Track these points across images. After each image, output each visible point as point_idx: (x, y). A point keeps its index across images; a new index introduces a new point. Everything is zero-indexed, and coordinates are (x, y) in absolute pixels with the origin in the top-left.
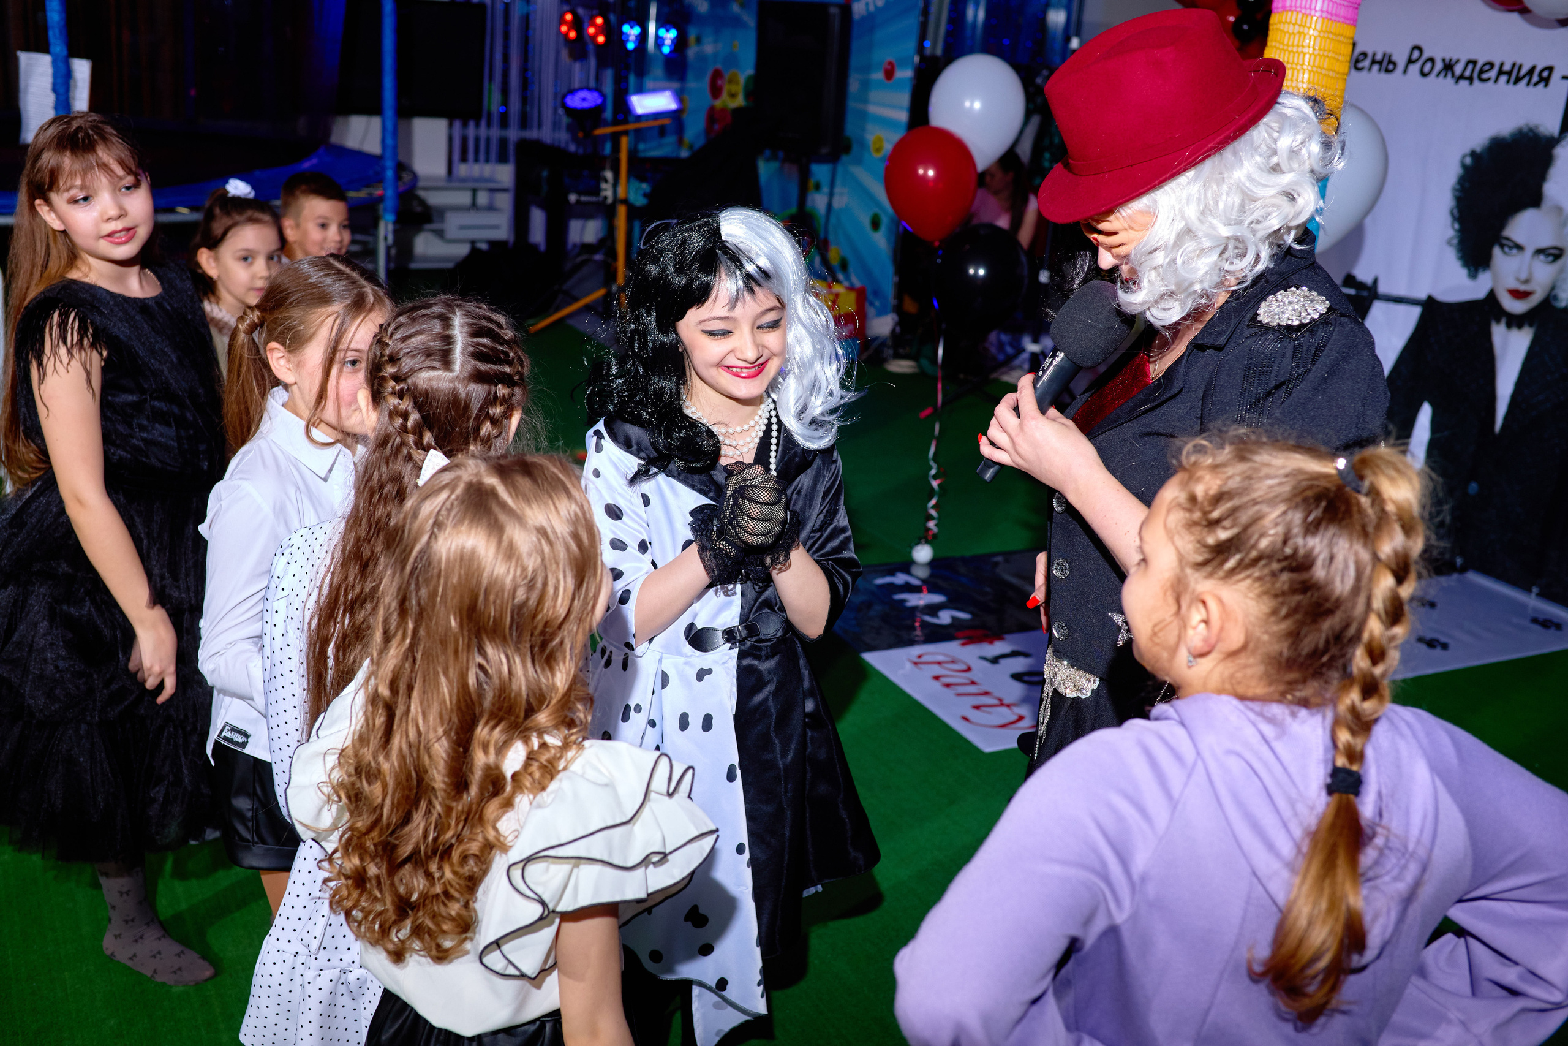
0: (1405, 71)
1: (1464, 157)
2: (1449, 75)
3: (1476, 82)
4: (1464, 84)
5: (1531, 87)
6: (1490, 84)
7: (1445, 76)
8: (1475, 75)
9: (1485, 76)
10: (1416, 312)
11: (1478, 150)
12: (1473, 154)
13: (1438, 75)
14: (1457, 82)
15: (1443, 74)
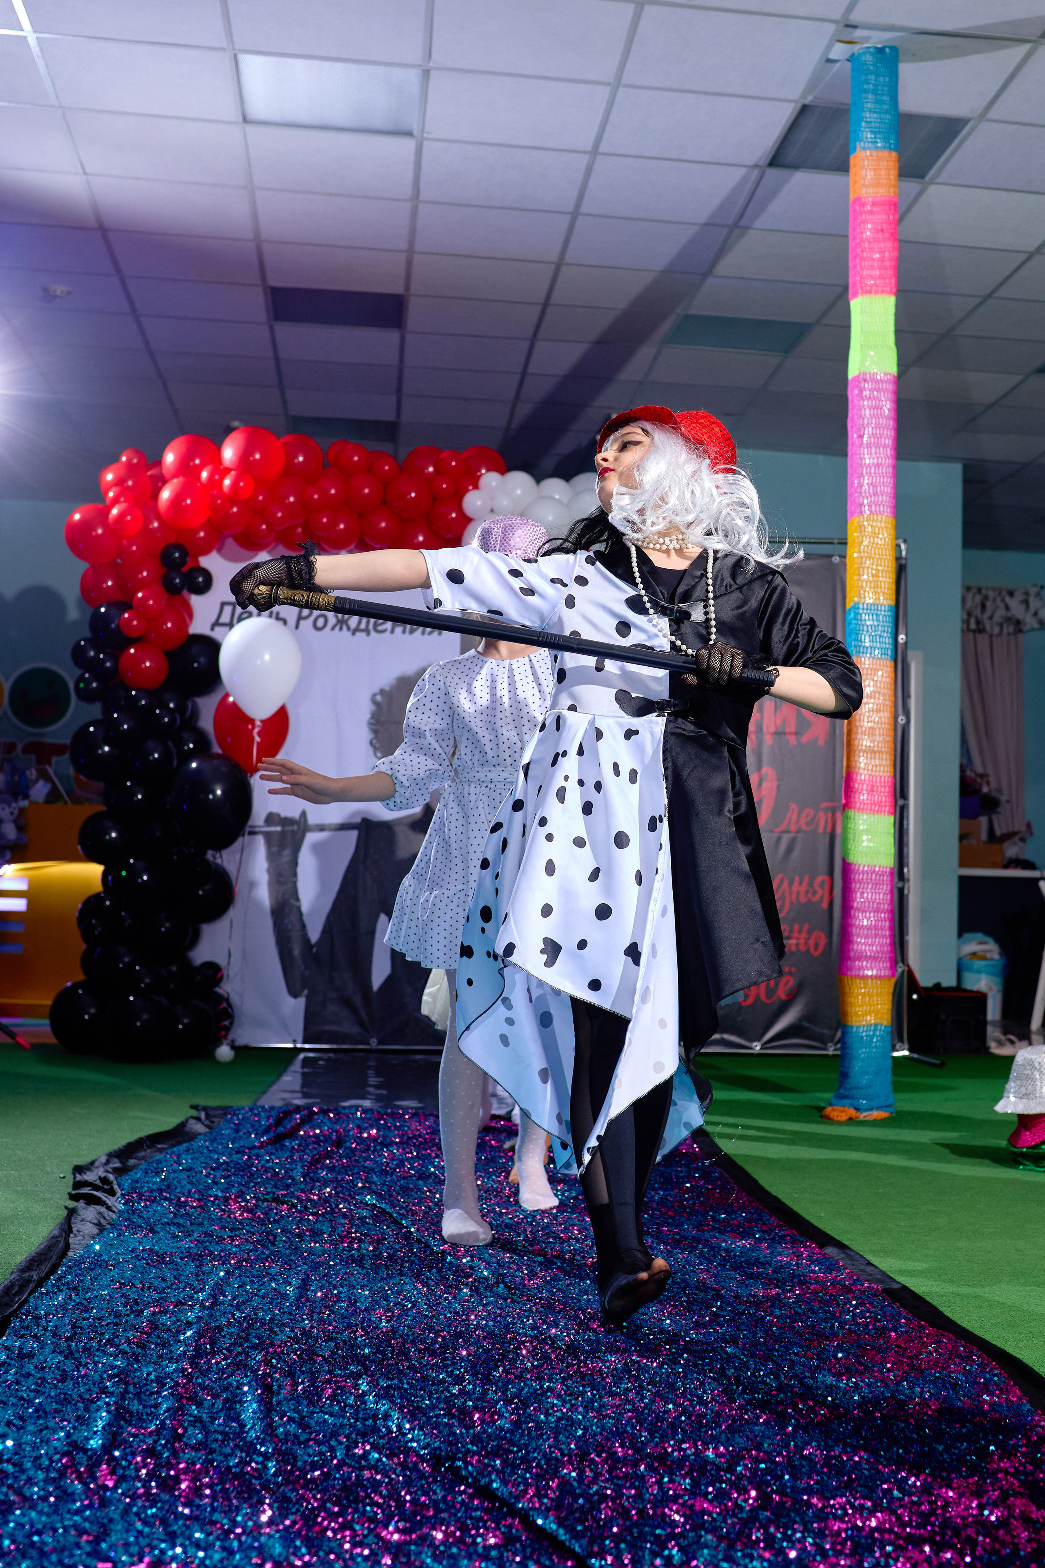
0: (297, 627)
1: (374, 695)
2: (345, 628)
3: (373, 633)
4: (360, 635)
5: (426, 636)
6: (388, 633)
7: (341, 629)
8: (371, 627)
9: (380, 628)
10: (354, 834)
11: (387, 688)
12: (382, 692)
13: (333, 628)
14: (353, 634)
15: (338, 627)
